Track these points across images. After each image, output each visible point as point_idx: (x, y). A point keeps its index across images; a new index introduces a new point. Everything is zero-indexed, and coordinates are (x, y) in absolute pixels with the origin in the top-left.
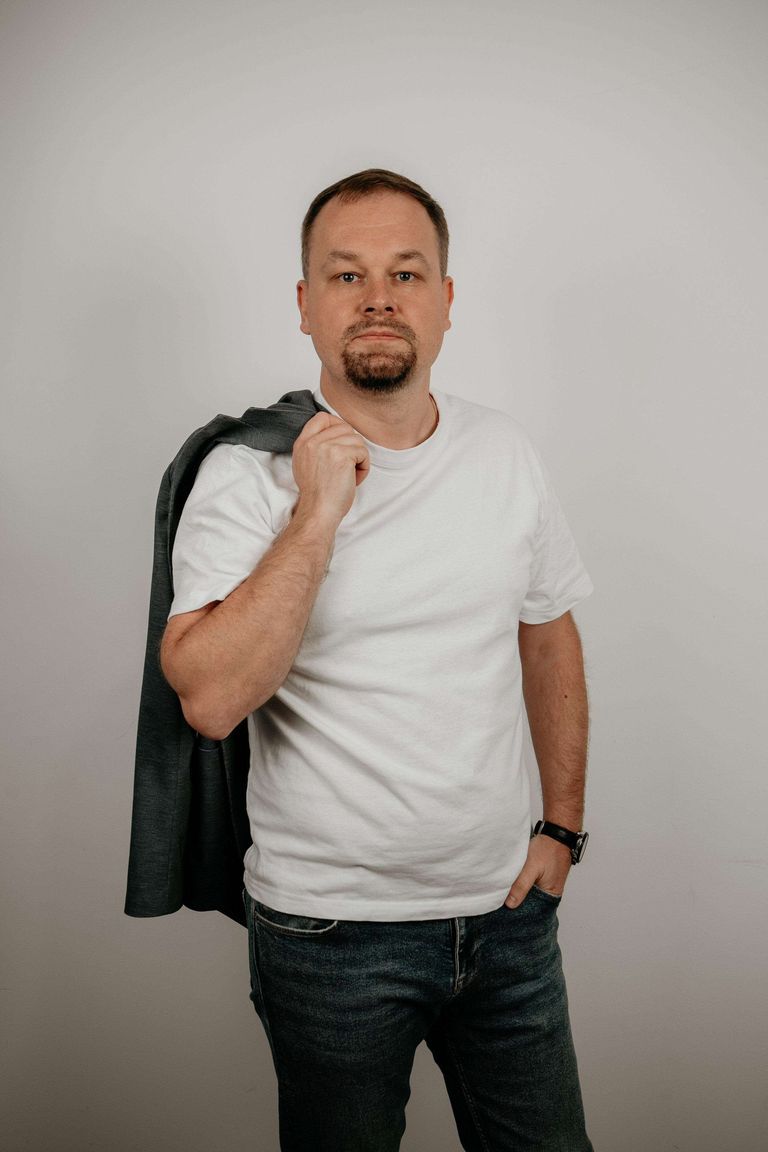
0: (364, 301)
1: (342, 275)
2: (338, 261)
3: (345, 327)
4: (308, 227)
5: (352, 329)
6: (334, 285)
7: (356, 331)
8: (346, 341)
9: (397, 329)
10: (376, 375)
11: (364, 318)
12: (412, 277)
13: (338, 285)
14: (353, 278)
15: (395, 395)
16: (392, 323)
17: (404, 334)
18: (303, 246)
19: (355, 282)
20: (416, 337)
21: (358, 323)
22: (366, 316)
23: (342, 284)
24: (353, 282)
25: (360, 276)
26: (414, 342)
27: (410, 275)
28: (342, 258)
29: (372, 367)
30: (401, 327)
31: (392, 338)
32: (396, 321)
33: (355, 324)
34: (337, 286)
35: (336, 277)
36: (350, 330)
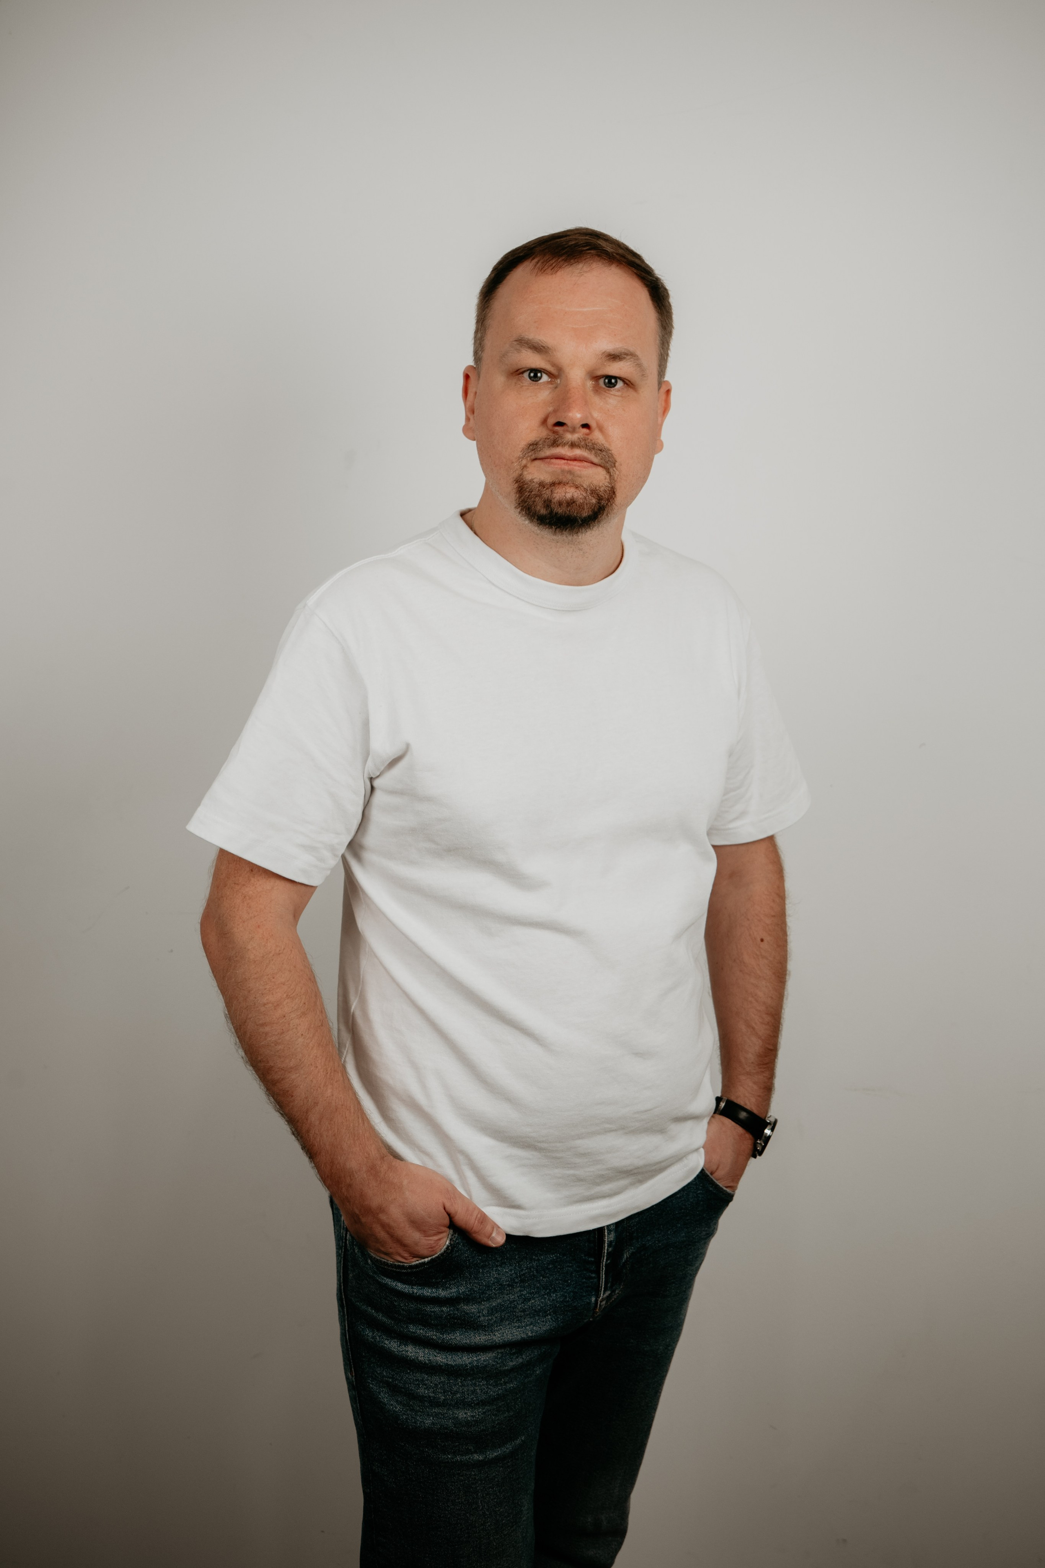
0: (554, 411)
1: (528, 370)
2: (524, 351)
3: (525, 444)
4: (487, 298)
5: (533, 446)
6: (516, 383)
7: (539, 449)
8: (524, 462)
9: (593, 451)
10: (560, 511)
11: (551, 434)
12: (620, 384)
13: (521, 384)
14: (541, 376)
15: (580, 537)
16: (588, 445)
17: (601, 459)
18: (478, 322)
19: (544, 382)
20: (617, 464)
21: (542, 440)
22: (554, 432)
23: (526, 384)
24: (541, 383)
25: (549, 374)
26: (614, 470)
27: (618, 380)
28: (530, 348)
29: (556, 499)
30: (599, 449)
31: (585, 463)
32: (593, 442)
33: (538, 440)
34: (519, 386)
35: (518, 373)
36: (531, 447)
